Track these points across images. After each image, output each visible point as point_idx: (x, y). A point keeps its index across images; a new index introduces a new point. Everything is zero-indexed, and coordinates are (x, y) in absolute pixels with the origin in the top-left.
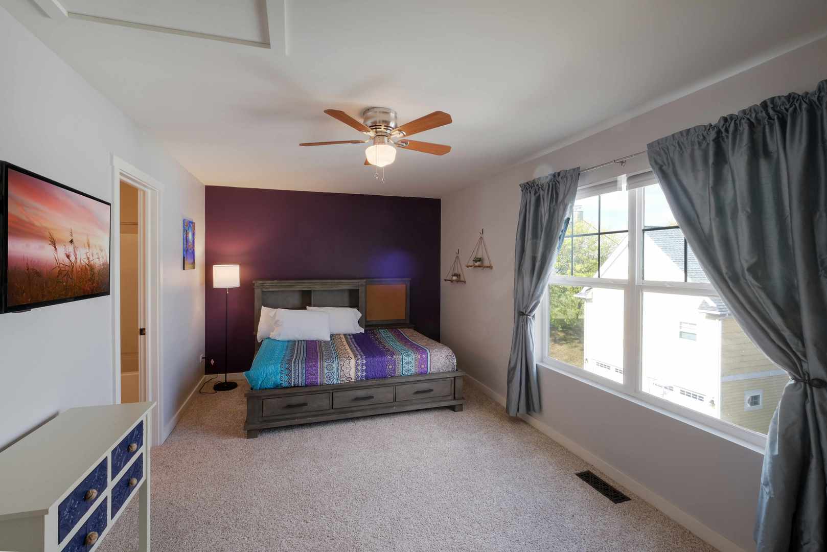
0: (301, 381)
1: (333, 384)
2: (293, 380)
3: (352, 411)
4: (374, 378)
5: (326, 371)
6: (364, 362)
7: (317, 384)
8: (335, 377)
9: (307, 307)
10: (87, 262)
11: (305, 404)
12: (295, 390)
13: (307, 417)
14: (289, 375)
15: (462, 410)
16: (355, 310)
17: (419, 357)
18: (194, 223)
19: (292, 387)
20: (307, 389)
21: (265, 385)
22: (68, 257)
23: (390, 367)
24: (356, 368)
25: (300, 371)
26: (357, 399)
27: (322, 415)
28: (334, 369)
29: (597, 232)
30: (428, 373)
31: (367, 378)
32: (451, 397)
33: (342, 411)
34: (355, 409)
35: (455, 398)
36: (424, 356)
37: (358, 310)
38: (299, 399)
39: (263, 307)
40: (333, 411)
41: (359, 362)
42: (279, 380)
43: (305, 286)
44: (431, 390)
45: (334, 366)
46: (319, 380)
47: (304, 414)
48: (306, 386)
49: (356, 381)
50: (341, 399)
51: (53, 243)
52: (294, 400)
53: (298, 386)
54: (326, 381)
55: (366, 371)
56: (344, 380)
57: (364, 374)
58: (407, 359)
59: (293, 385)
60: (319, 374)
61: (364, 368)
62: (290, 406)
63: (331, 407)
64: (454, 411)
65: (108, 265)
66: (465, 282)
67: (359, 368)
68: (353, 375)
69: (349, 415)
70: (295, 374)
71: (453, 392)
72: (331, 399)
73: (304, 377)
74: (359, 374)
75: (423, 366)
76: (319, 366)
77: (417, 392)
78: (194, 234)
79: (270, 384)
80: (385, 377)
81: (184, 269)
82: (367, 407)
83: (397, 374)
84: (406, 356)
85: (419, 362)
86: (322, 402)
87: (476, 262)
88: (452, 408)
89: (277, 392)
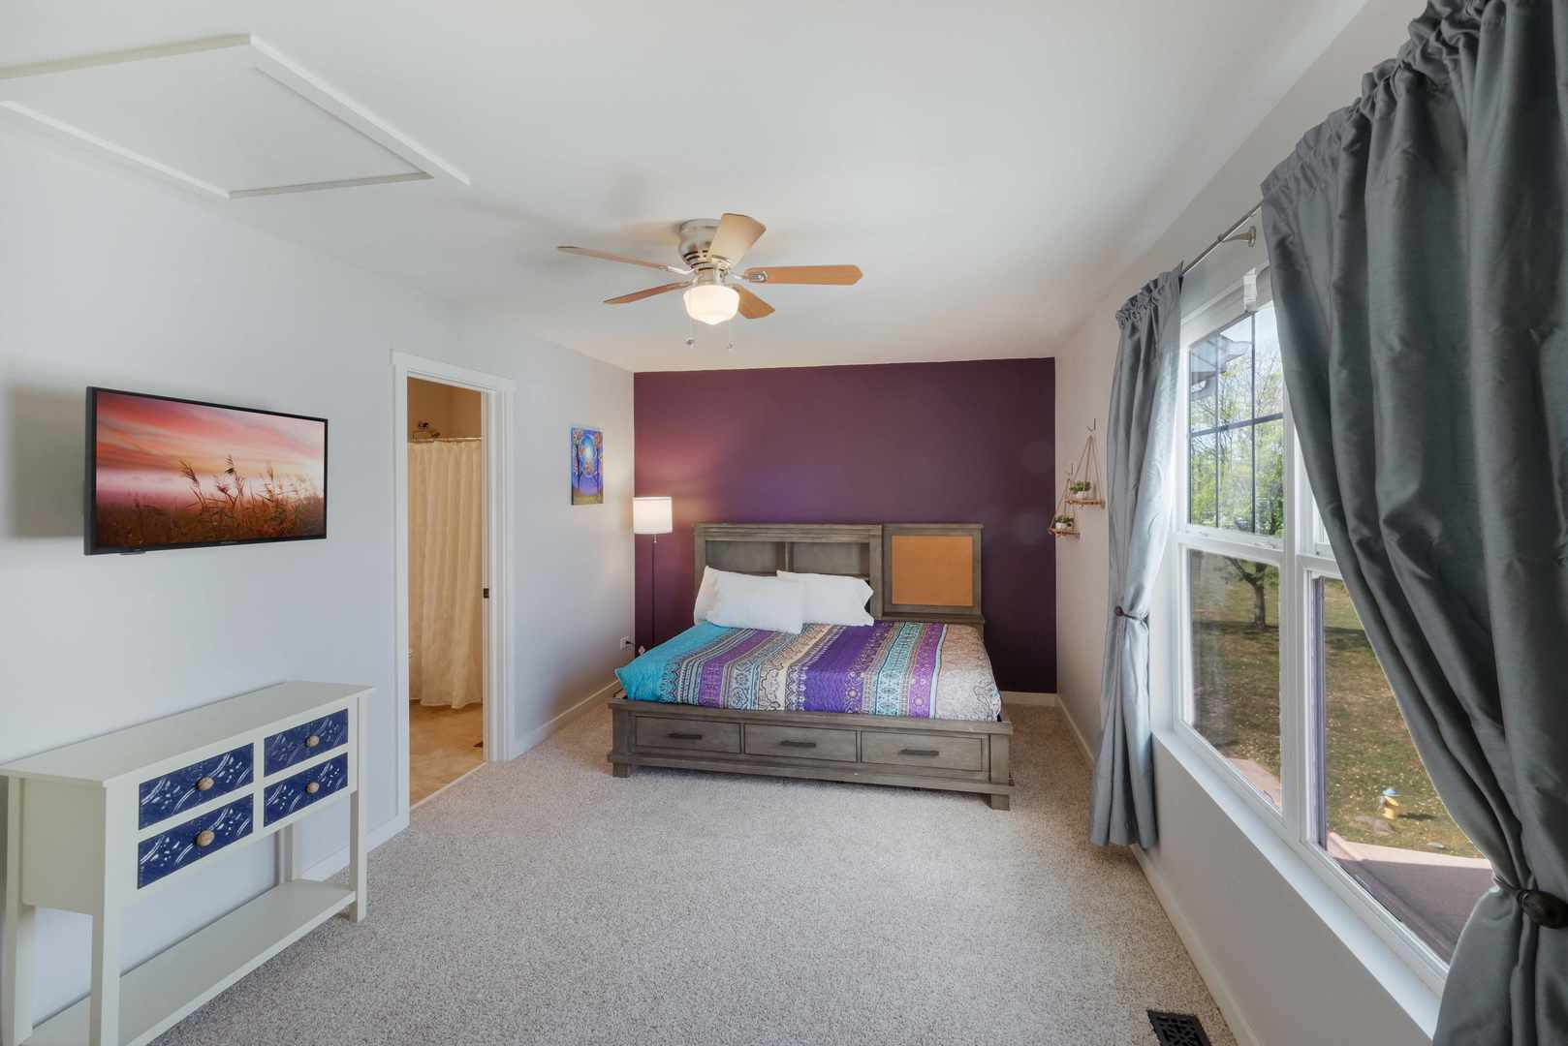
0: (692, 696)
1: (746, 709)
2: (679, 693)
3: (778, 765)
4: (820, 710)
5: (734, 685)
6: (804, 677)
7: (718, 704)
8: (749, 697)
9: (778, 572)
10: (268, 496)
11: (699, 737)
12: (682, 710)
13: (702, 759)
14: (674, 683)
15: (1007, 808)
16: (862, 582)
17: (913, 681)
18: (600, 433)
19: (678, 703)
20: (701, 711)
21: (640, 694)
22: (223, 490)
23: (853, 693)
24: (788, 686)
25: (693, 680)
26: (786, 743)
27: (728, 761)
28: (749, 684)
29: (1250, 418)
30: (931, 716)
31: (808, 708)
32: (983, 776)
33: (760, 759)
34: (784, 761)
35: (990, 779)
36: (924, 681)
37: (868, 582)
38: (691, 727)
39: (707, 567)
40: (742, 757)
41: (795, 676)
42: (658, 689)
43: (776, 533)
44: (934, 753)
45: (750, 678)
46: (721, 698)
47: (698, 754)
48: (701, 705)
49: (788, 709)
50: (761, 739)
51: (191, 474)
52: (683, 727)
53: (688, 704)
54: (732, 703)
55: (806, 693)
56: (765, 705)
57: (803, 699)
58: (886, 682)
59: (679, 700)
60: (722, 688)
61: (803, 688)
62: (674, 736)
63: (742, 751)
64: (990, 806)
65: (317, 499)
66: (1077, 535)
67: (794, 687)
68: (781, 699)
69: (771, 770)
70: (684, 682)
71: (986, 766)
72: (743, 735)
73: (697, 690)
74: (794, 698)
75: (919, 701)
76: (724, 674)
77: (907, 752)
78: (598, 450)
79: (647, 696)
80: (843, 712)
81: (573, 504)
82: (809, 763)
83: (864, 708)
84: (886, 676)
85: (912, 692)
86: (726, 737)
87: (1075, 493)
88: (986, 798)
89: (655, 707)
